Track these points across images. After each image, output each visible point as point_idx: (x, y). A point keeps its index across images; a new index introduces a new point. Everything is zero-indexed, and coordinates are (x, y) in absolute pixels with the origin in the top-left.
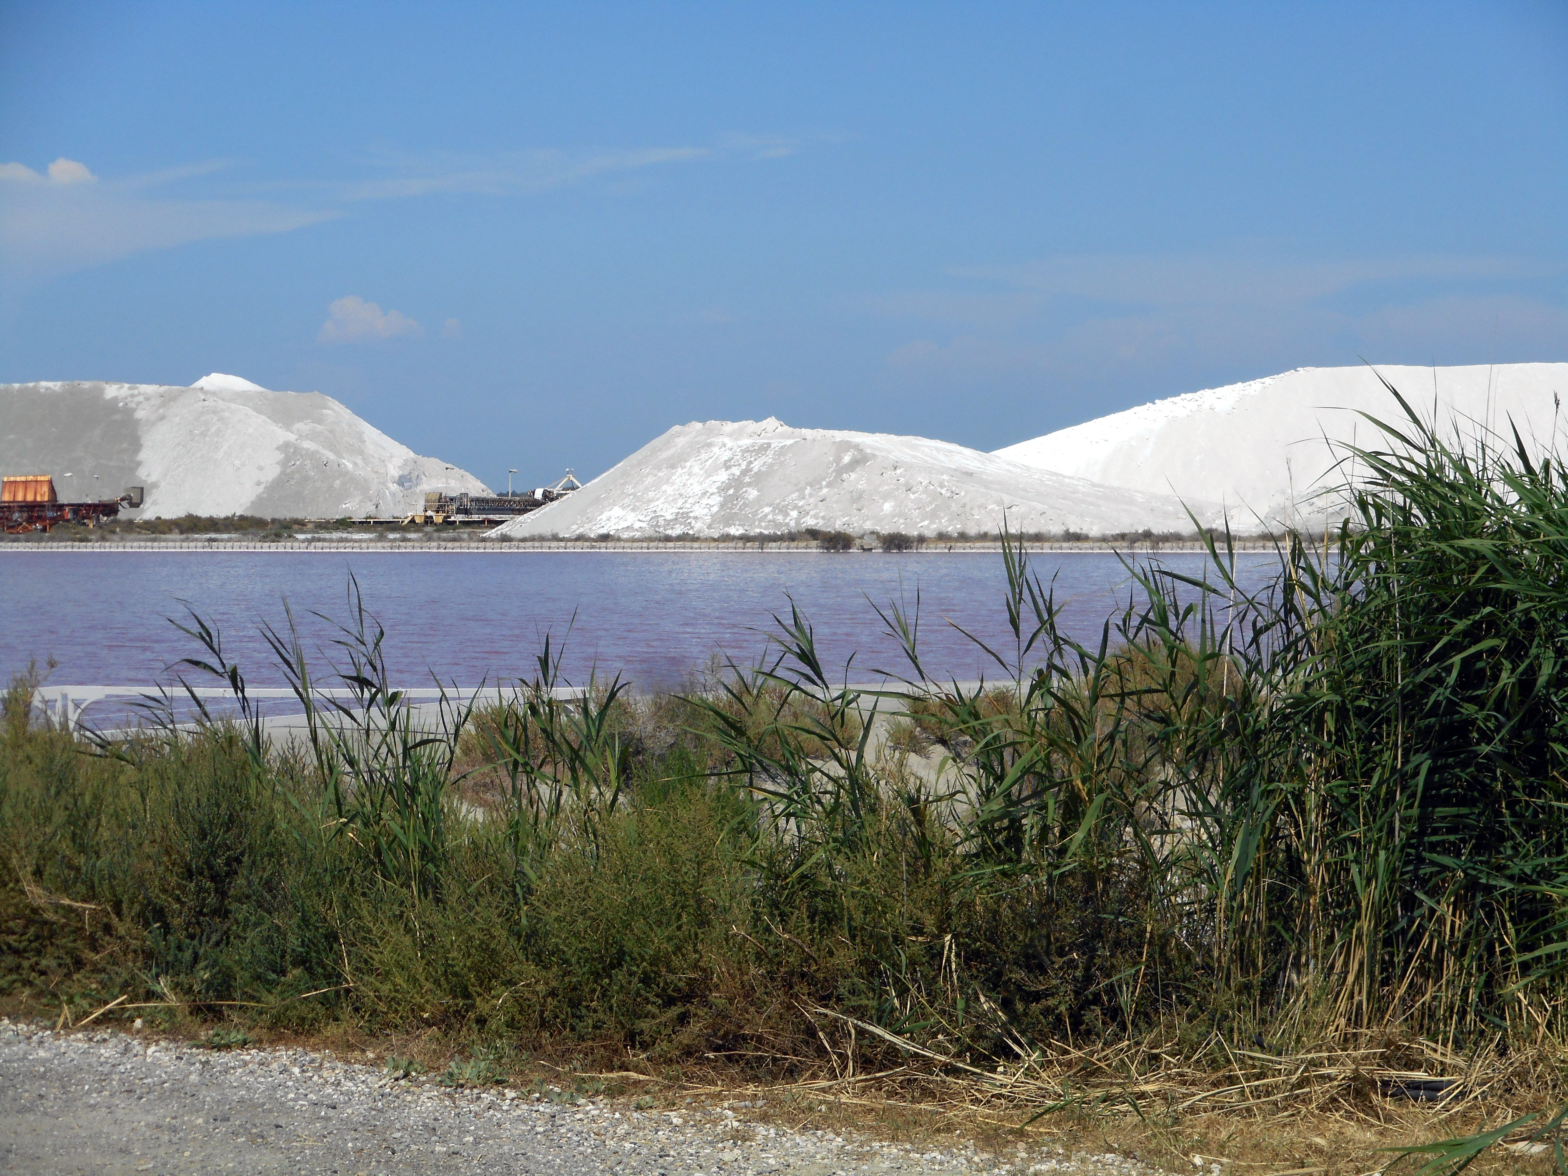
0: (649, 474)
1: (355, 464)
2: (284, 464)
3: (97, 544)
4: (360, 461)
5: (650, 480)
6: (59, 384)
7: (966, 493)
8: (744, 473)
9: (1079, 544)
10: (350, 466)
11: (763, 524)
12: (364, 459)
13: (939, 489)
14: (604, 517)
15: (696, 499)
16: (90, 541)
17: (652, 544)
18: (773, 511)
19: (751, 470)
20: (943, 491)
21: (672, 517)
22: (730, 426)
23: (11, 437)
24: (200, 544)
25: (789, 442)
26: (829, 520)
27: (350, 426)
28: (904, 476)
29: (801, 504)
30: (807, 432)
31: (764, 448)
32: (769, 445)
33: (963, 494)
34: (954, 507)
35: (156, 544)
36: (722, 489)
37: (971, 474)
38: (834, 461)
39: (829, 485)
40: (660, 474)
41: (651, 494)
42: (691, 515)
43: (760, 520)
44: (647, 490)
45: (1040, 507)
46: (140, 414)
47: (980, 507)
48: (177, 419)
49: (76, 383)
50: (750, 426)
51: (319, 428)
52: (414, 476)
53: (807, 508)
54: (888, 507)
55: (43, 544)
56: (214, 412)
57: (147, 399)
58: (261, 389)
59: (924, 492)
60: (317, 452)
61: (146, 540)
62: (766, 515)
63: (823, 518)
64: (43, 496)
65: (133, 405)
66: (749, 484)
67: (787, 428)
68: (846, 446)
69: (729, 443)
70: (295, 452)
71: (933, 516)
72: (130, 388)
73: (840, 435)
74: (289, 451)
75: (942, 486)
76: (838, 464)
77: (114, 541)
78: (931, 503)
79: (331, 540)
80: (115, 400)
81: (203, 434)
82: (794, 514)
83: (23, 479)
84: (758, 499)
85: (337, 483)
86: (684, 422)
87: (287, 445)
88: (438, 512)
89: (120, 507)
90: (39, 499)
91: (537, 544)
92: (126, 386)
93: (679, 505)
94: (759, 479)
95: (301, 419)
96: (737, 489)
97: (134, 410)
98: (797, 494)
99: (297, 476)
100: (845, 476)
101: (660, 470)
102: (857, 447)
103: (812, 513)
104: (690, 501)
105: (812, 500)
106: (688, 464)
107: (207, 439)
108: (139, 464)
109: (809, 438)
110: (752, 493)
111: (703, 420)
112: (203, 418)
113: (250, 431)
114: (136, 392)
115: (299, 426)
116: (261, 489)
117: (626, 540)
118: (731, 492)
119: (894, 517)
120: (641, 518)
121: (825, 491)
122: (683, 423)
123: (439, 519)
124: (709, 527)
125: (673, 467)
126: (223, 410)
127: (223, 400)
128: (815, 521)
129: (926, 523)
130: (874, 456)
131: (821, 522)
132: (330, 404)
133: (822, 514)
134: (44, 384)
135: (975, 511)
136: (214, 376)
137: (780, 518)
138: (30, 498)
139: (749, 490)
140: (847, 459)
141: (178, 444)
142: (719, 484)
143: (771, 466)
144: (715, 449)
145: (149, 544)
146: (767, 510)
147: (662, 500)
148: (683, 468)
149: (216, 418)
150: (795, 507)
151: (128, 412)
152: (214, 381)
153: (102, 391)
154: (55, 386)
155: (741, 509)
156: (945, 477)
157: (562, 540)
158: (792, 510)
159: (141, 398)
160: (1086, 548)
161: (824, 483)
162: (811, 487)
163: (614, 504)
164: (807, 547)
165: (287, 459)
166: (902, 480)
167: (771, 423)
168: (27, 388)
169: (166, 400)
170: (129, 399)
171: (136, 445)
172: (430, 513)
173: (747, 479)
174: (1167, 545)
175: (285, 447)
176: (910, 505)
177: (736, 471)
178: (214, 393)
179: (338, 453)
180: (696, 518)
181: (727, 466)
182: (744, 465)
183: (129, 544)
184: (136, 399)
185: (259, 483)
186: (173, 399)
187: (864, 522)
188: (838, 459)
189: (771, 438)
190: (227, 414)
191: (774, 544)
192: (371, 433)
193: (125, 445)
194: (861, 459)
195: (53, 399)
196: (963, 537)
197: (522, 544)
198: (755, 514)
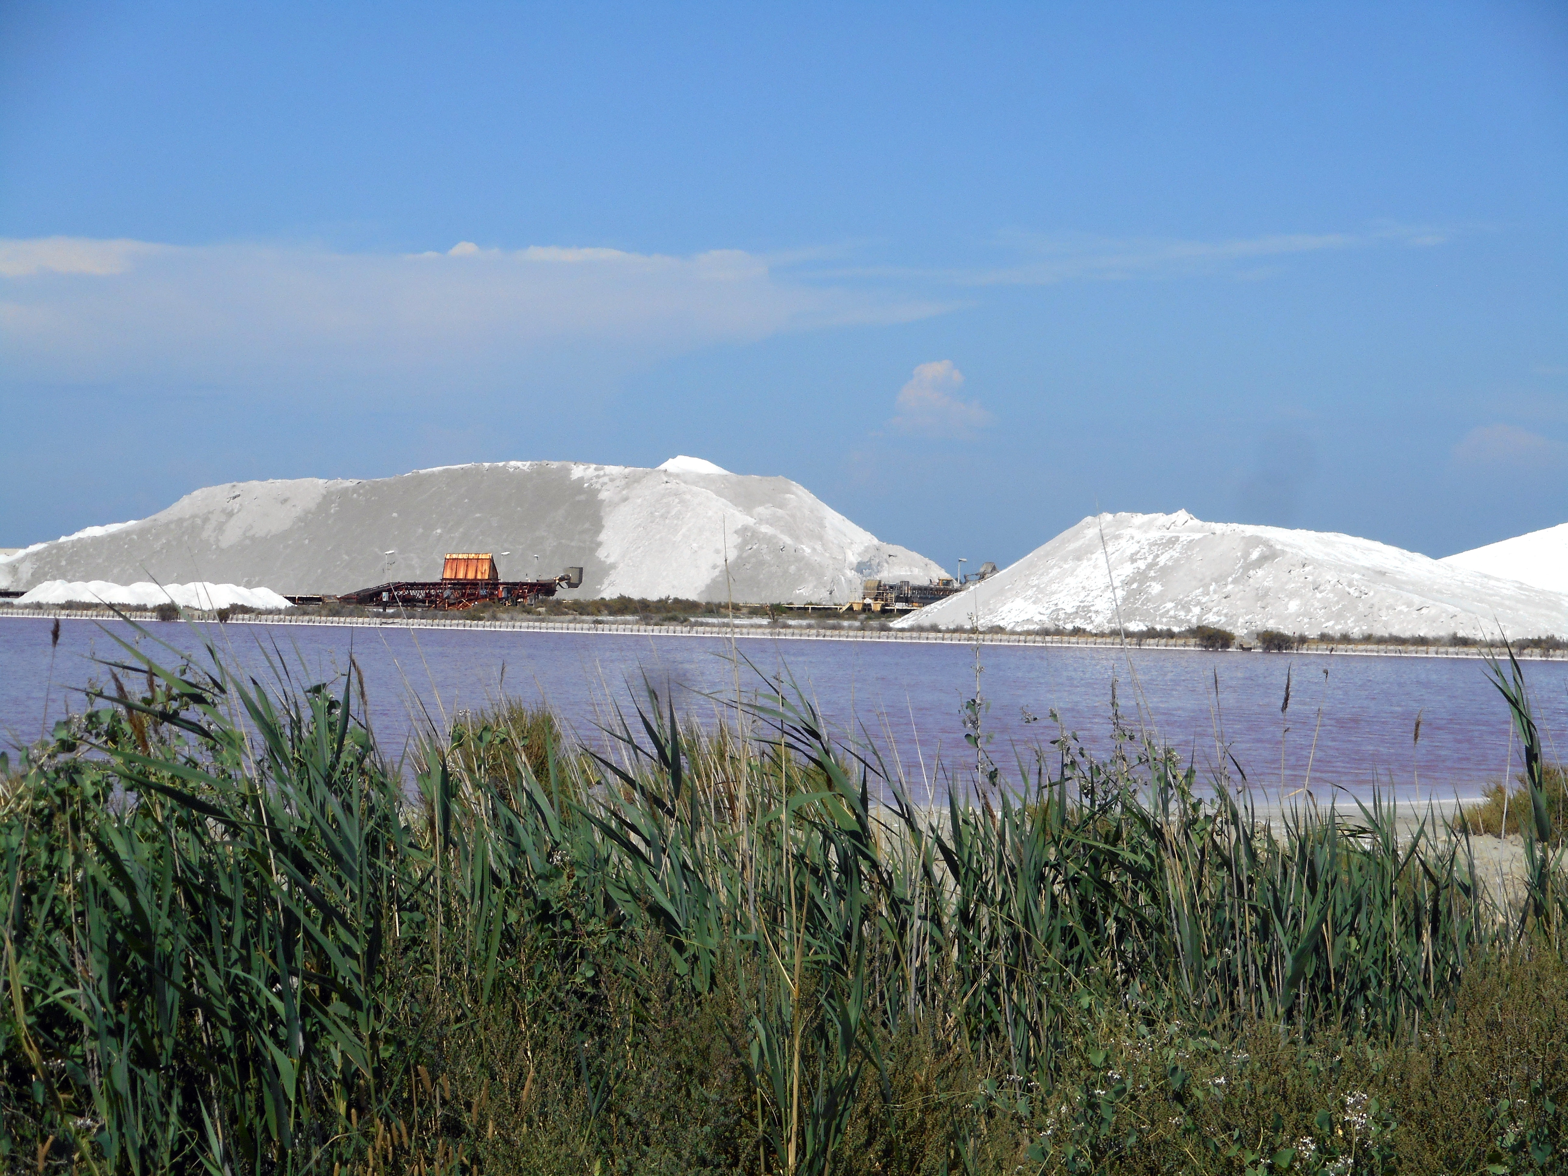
0: (1054, 565)
1: (814, 549)
2: (741, 548)
3: (488, 623)
4: (819, 547)
5: (1055, 571)
6: (528, 463)
7: (1376, 593)
8: (1150, 566)
9: (1466, 649)
10: (808, 551)
11: (1164, 620)
12: (823, 545)
13: (1347, 589)
14: (1005, 608)
15: (1099, 592)
16: (480, 619)
17: (1029, 638)
18: (1176, 607)
19: (1157, 564)
20: (1352, 591)
21: (1074, 610)
22: (1140, 519)
23: (478, 515)
24: (586, 626)
25: (1197, 536)
26: (1232, 617)
27: (812, 511)
28: (1312, 574)
29: (1204, 600)
30: (1219, 527)
31: (1172, 542)
32: (1177, 538)
33: (1371, 594)
34: (1361, 607)
35: (544, 625)
36: (1127, 583)
37: (1384, 574)
38: (1242, 556)
39: (1235, 581)
40: (1066, 566)
41: (1054, 587)
42: (1092, 608)
43: (1162, 616)
44: (1052, 581)
45: (1451, 609)
46: (604, 495)
47: (1388, 608)
48: (639, 501)
49: (544, 462)
50: (1161, 518)
51: (780, 512)
52: (874, 563)
53: (1210, 605)
54: (1294, 606)
55: (436, 621)
56: (676, 495)
57: (612, 480)
58: (725, 472)
59: (1332, 591)
60: (775, 536)
61: (536, 621)
62: (1168, 611)
63: (1226, 615)
64: (484, 574)
65: (598, 486)
66: (1154, 579)
67: (1197, 522)
68: (1256, 541)
69: (1138, 535)
70: (752, 535)
71: (1339, 616)
72: (596, 469)
73: (1250, 530)
74: (747, 535)
75: (1350, 585)
76: (1245, 559)
77: (504, 620)
78: (1338, 602)
79: (713, 625)
80: (581, 480)
81: (664, 517)
82: (1196, 610)
83: (465, 556)
84: (1161, 595)
85: (792, 569)
86: (1095, 512)
87: (745, 529)
88: (876, 599)
89: (558, 587)
90: (479, 577)
91: (915, 634)
92: (594, 466)
93: (1080, 599)
94: (1164, 573)
95: (762, 503)
96: (1142, 584)
97: (599, 491)
98: (1201, 590)
99: (754, 560)
100: (1251, 573)
101: (1066, 561)
102: (1266, 543)
103: (1215, 610)
104: (1094, 594)
105: (1216, 597)
106: (1094, 556)
107: (667, 521)
108: (599, 544)
109: (1218, 532)
110: (1156, 588)
111: (1113, 511)
112: (665, 500)
113: (710, 513)
114: (602, 473)
115: (760, 510)
116: (717, 572)
117: (1020, 634)
118: (1135, 586)
119: (1298, 616)
120: (1043, 611)
121: (1230, 587)
122: (1094, 515)
123: (877, 607)
124: (1109, 622)
125: (1079, 559)
126: (684, 493)
127: (685, 482)
128: (1218, 619)
129: (1331, 623)
130: (1283, 552)
131: (1223, 619)
132: (794, 489)
133: (1225, 611)
134: (513, 463)
135: (1383, 613)
136: (680, 458)
137: (1182, 614)
138: (471, 576)
139: (1153, 584)
140: (1255, 555)
141: (639, 525)
142: (1123, 578)
143: (1177, 560)
144: (1123, 542)
145: (537, 624)
146: (1170, 605)
147: (1065, 592)
148: (1089, 560)
149: (677, 500)
150: (1199, 603)
151: (593, 493)
152: (679, 464)
153: (568, 471)
154: (525, 465)
155: (1143, 604)
156: (1356, 576)
157: (939, 631)
158: (1195, 606)
159: (606, 479)
160: (1473, 654)
161: (1230, 579)
162: (1216, 583)
163: (1017, 595)
164: (1185, 645)
165: (745, 542)
166: (1310, 578)
167: (1181, 516)
168: (497, 467)
169: (631, 482)
170: (595, 480)
171: (597, 526)
172: (868, 601)
173: (1152, 574)
174: (1558, 652)
175: (743, 531)
176: (1317, 604)
177: (1142, 565)
178: (677, 476)
179: (797, 538)
180: (1097, 612)
181: (1133, 559)
182: (1150, 559)
183: (518, 624)
184: (601, 480)
185: (714, 567)
186: (637, 480)
187: (1267, 621)
188: (1246, 555)
189: (1180, 532)
190: (688, 497)
191: (1152, 641)
192: (833, 518)
193: (587, 525)
194: (1270, 556)
195: (519, 480)
196: (1346, 639)
197: (900, 634)
198: (1157, 609)
